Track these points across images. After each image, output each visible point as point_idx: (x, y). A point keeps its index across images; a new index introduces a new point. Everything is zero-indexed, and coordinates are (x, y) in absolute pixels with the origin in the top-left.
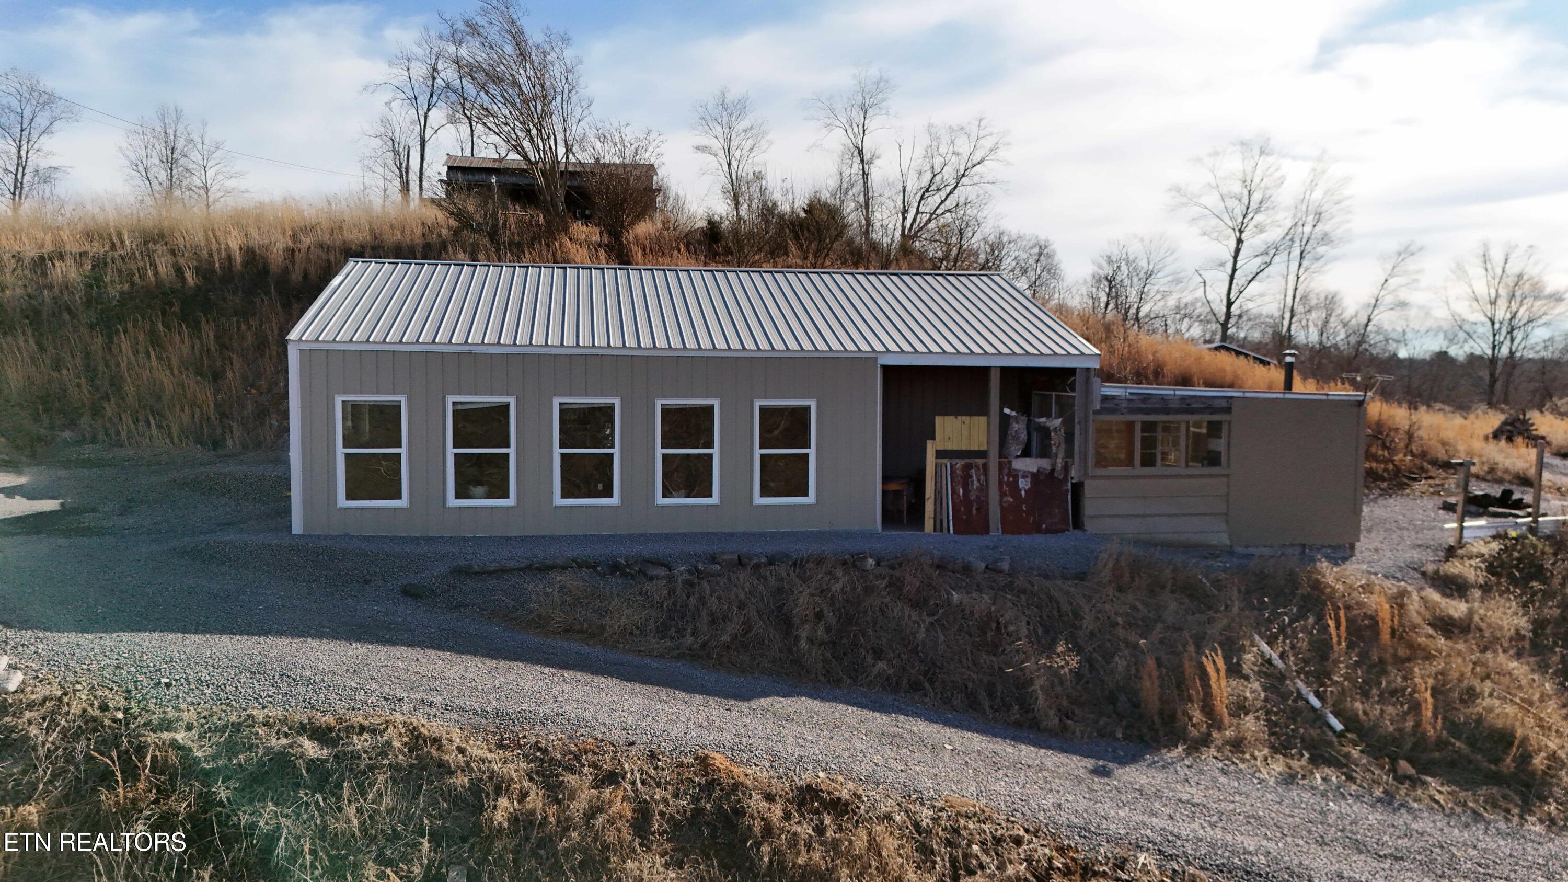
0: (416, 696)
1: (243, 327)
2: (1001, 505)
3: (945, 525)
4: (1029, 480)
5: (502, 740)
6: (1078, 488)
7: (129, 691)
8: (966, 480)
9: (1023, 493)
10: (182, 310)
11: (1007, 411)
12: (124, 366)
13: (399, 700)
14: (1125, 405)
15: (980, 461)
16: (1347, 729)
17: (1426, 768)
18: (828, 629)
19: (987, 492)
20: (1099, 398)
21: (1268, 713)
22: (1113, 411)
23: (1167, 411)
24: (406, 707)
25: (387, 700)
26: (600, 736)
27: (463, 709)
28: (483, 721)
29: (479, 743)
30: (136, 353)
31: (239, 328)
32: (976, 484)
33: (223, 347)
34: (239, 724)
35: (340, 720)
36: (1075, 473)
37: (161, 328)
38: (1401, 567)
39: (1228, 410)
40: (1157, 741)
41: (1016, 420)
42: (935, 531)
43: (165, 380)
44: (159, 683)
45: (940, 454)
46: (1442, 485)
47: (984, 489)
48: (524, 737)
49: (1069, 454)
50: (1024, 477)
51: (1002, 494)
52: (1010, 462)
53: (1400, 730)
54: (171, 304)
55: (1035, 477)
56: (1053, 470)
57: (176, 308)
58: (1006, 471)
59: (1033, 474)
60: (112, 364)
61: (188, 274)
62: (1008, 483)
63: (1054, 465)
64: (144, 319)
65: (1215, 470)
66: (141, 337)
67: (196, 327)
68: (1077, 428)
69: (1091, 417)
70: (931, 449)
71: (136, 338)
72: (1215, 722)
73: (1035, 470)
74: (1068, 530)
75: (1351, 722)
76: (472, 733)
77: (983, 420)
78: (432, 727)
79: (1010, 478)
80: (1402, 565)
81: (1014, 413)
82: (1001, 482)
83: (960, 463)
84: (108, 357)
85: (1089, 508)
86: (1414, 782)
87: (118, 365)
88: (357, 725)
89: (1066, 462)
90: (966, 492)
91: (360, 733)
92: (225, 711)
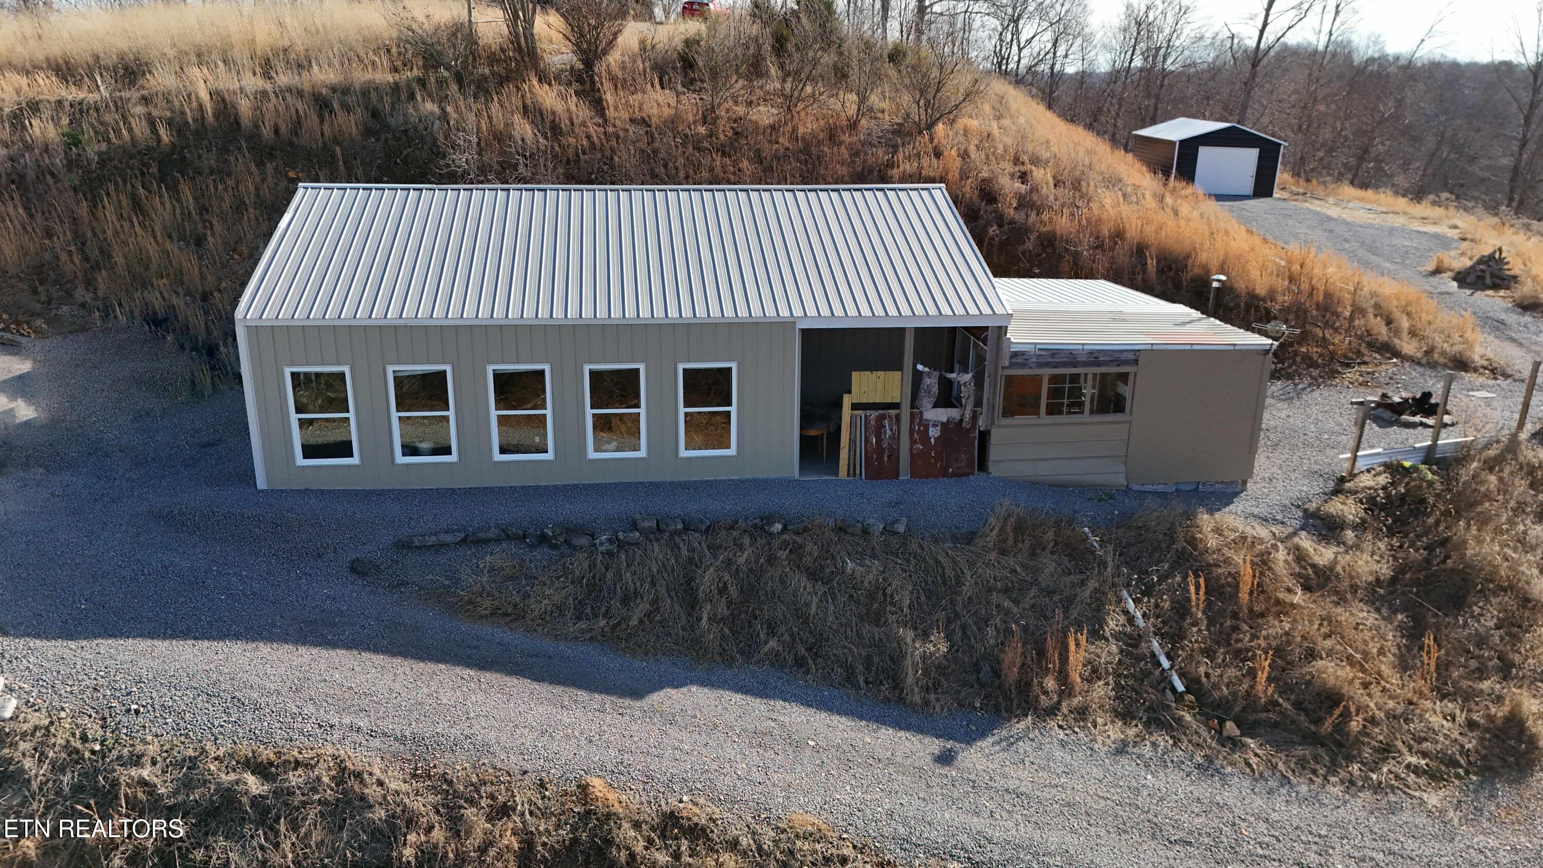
0: (347, 720)
1: (220, 187)
2: (911, 453)
3: (858, 472)
4: (939, 428)
5: (416, 769)
6: (984, 437)
7: (104, 719)
8: (879, 429)
9: (933, 440)
10: (160, 171)
11: (920, 367)
12: (110, 233)
13: (331, 727)
14: (1033, 360)
15: (893, 412)
16: (1188, 691)
17: (1248, 729)
18: (729, 604)
19: (899, 439)
20: (1008, 355)
21: (1118, 676)
22: (1023, 365)
23: (1075, 364)
24: (337, 735)
25: (320, 726)
26: (499, 765)
27: (385, 734)
28: (402, 747)
29: (396, 773)
30: (121, 217)
31: (216, 188)
32: (889, 433)
33: (203, 210)
34: (195, 758)
35: (278, 754)
36: (982, 423)
37: (142, 191)
38: (1285, 506)
39: (1136, 362)
40: (1009, 710)
41: (929, 375)
42: (848, 475)
43: (151, 251)
44: (129, 710)
45: (855, 407)
46: (1373, 373)
47: (896, 438)
48: (435, 767)
49: (978, 403)
50: (934, 426)
51: (913, 442)
52: (921, 413)
53: (1234, 694)
54: (148, 166)
55: (945, 426)
56: (961, 420)
57: (154, 170)
58: (917, 421)
59: (942, 423)
60: (98, 231)
61: (163, 132)
62: (919, 432)
63: (963, 415)
64: (124, 181)
65: (1118, 417)
66: (124, 203)
67: (174, 190)
68: (987, 380)
69: (1000, 372)
70: (847, 401)
71: (119, 202)
72: (1066, 689)
73: (945, 420)
74: (973, 474)
75: (1193, 685)
76: (391, 762)
77: (897, 375)
78: (357, 759)
79: (920, 427)
80: (1288, 503)
81: (927, 369)
82: (911, 431)
83: (874, 414)
84: (94, 224)
85: (994, 454)
86: (1234, 744)
87: (105, 232)
88: (292, 759)
89: (975, 412)
90: (879, 441)
91: (295, 769)
92: (183, 743)
